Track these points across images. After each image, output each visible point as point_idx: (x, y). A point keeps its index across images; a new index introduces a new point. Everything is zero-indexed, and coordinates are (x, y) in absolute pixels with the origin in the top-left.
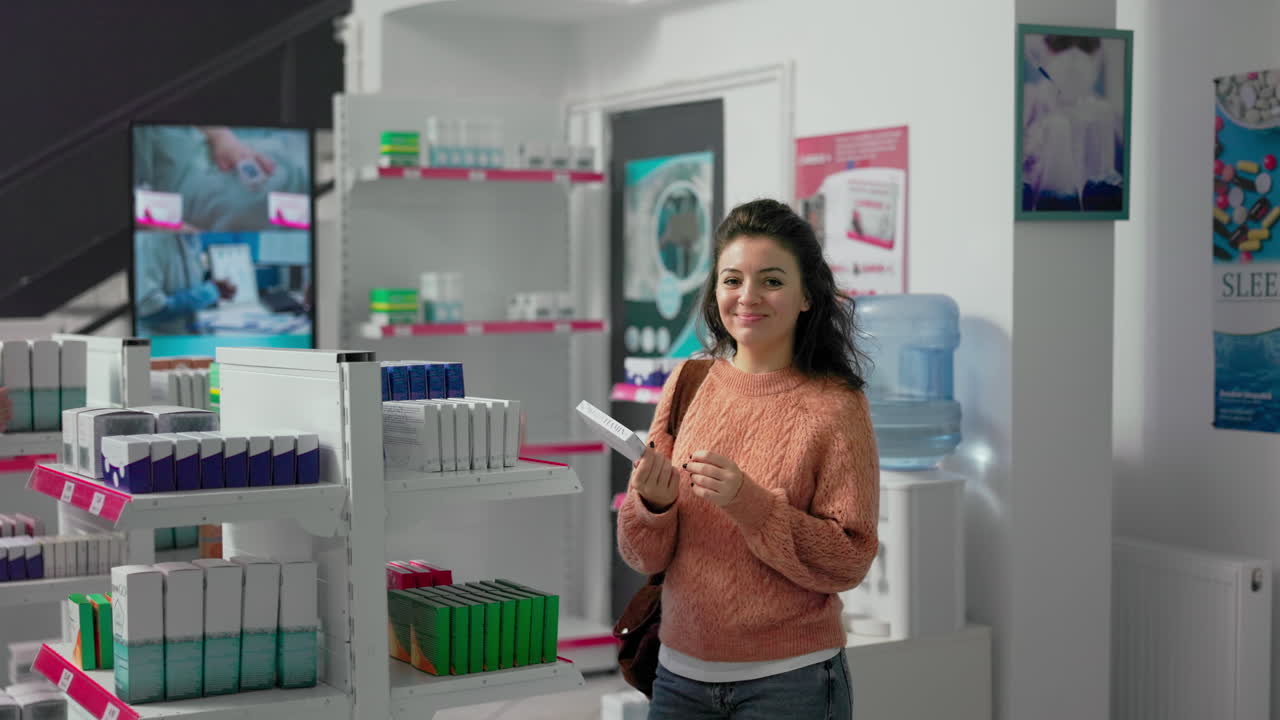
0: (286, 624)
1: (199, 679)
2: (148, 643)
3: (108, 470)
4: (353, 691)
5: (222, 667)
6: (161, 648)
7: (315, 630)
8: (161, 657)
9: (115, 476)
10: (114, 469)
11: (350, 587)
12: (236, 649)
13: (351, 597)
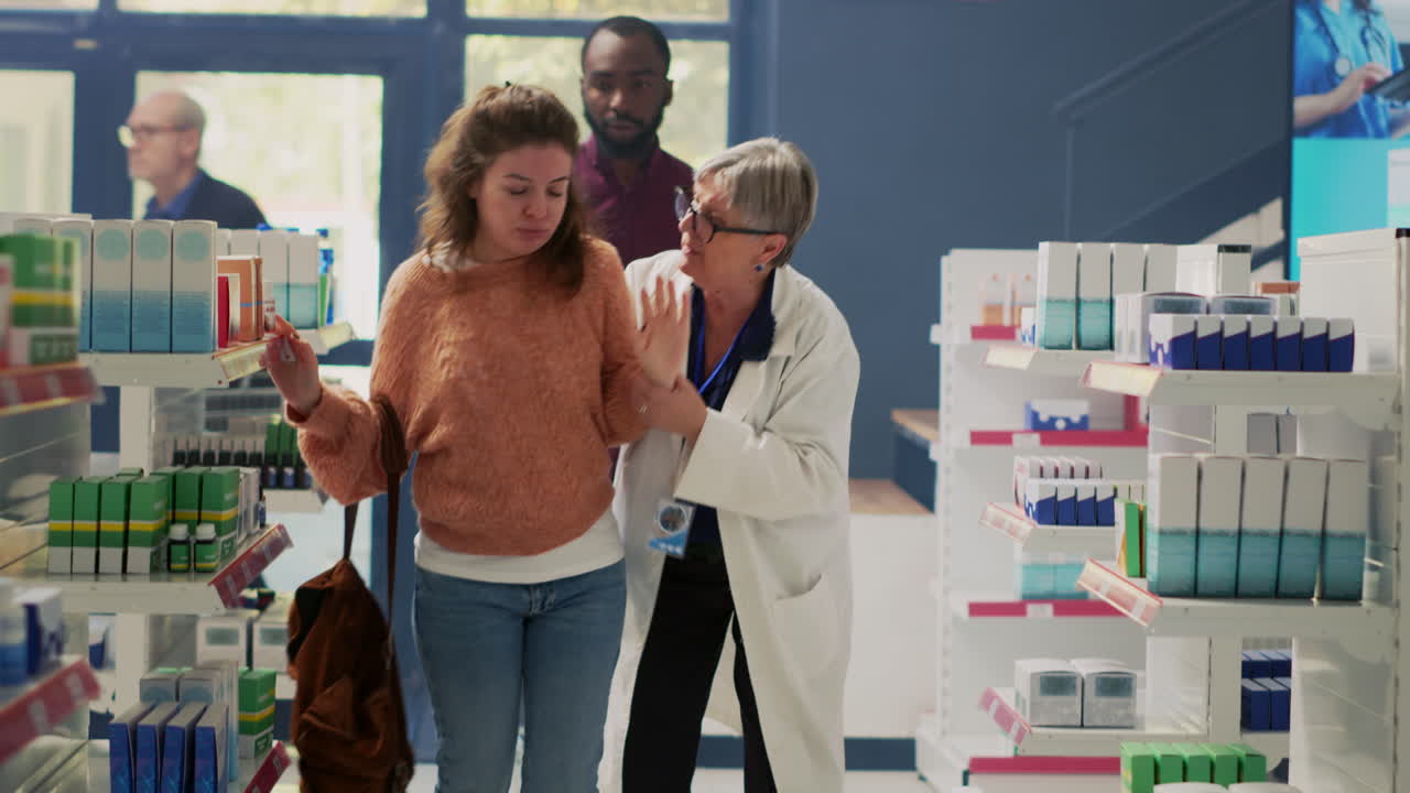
0: (1332, 527)
1: (1233, 576)
2: (1180, 533)
3: (1153, 348)
4: (1398, 605)
5: (1258, 565)
6: (1193, 540)
7: (1362, 538)
8: (1193, 548)
9: (1160, 354)
10: (1159, 346)
11: (1399, 486)
12: (1275, 550)
13: (1400, 500)
